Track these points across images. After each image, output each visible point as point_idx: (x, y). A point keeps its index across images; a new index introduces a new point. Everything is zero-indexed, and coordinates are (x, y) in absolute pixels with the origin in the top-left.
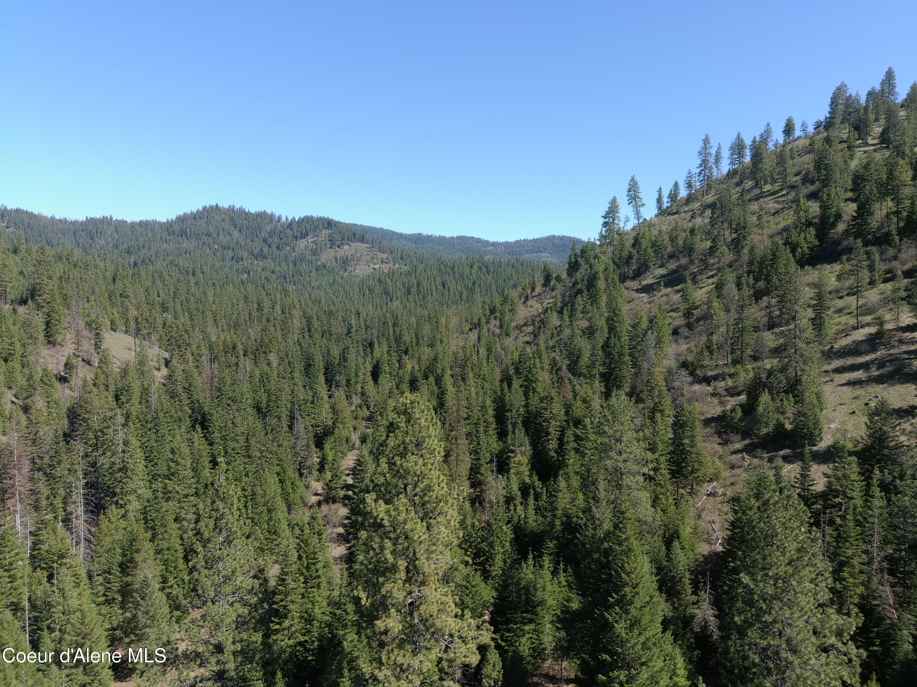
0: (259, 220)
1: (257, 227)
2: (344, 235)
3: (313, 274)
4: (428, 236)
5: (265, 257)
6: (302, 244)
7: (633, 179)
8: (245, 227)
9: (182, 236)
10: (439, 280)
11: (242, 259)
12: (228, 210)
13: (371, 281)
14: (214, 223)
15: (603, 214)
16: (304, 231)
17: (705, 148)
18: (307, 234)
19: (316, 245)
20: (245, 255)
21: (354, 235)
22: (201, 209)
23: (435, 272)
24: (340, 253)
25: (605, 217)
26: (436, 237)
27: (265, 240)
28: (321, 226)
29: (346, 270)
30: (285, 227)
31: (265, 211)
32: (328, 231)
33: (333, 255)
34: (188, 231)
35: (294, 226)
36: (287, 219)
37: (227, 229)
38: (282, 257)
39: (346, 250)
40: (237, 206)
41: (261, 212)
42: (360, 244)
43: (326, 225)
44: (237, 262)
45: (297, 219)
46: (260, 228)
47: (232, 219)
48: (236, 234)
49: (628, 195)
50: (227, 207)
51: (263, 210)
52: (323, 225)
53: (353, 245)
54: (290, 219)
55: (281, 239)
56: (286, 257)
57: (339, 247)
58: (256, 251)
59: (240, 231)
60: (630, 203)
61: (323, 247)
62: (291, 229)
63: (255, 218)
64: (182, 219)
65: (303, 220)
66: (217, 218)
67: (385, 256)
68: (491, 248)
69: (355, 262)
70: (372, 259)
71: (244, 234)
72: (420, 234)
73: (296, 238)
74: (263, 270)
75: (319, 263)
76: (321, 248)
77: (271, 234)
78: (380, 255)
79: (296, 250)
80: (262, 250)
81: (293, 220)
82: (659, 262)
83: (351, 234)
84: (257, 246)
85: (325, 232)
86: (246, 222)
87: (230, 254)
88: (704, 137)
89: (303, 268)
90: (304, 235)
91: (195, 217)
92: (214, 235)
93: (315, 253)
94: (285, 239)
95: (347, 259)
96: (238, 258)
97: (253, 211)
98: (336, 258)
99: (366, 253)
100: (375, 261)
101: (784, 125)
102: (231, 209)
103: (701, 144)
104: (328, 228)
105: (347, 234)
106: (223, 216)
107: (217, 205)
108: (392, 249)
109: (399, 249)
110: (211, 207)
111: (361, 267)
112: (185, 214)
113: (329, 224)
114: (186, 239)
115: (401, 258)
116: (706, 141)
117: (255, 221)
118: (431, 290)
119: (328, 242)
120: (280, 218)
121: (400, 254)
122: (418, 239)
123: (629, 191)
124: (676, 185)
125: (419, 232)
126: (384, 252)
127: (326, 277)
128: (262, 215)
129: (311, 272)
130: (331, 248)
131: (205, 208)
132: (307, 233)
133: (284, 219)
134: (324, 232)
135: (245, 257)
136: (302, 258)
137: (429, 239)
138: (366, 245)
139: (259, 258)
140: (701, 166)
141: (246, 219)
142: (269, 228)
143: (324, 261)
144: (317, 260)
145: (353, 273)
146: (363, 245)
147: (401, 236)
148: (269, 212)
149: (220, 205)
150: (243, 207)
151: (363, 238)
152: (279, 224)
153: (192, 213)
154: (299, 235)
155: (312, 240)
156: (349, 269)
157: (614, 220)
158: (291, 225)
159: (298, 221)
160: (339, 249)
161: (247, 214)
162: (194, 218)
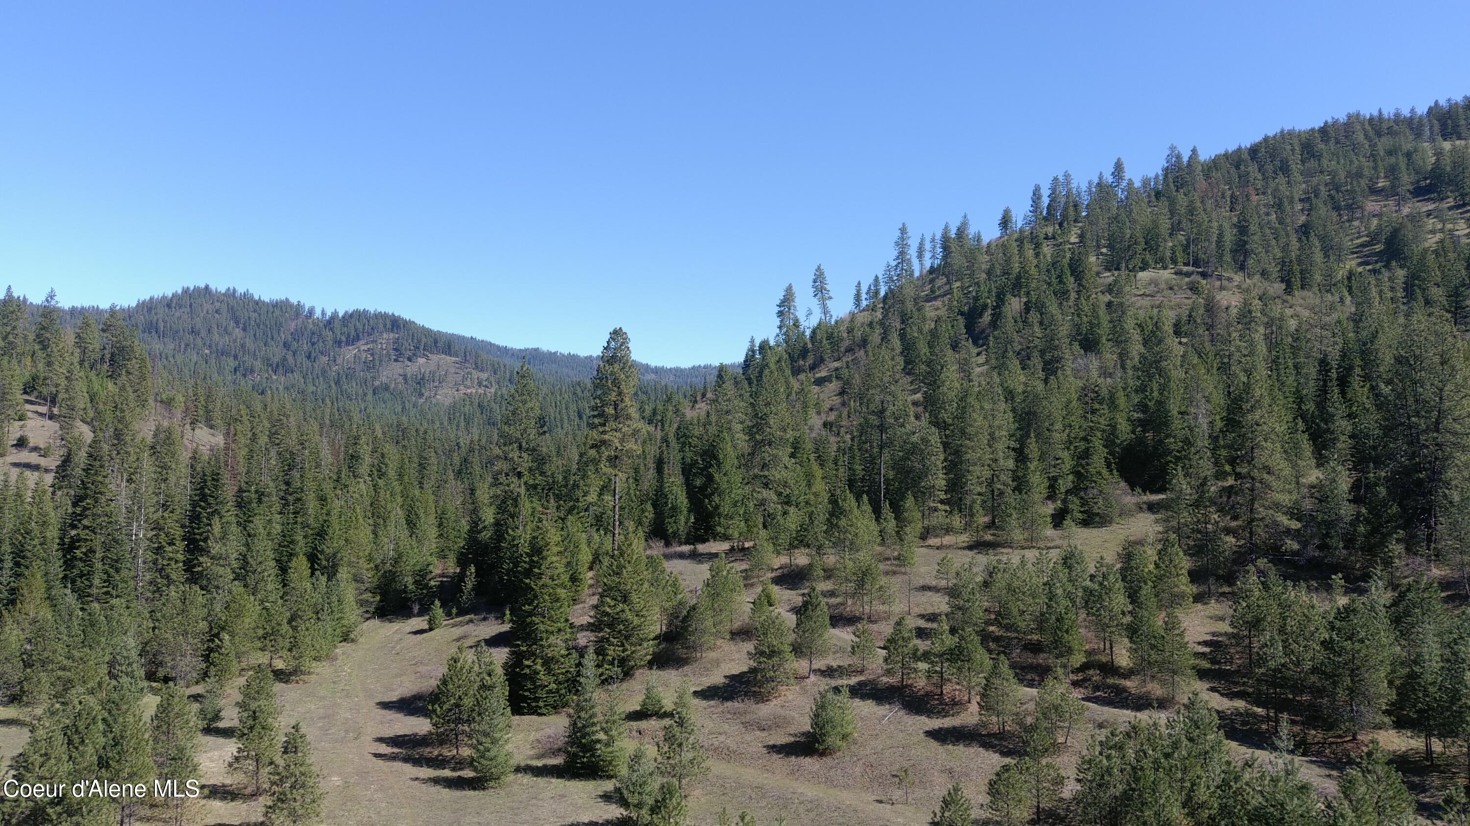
0: (277, 312)
1: (273, 323)
2: (419, 341)
3: (370, 397)
4: (550, 353)
5: (289, 370)
6: (349, 353)
7: (819, 269)
8: (253, 323)
9: (150, 333)
10: (573, 407)
11: (252, 371)
12: (224, 295)
13: (468, 407)
14: (202, 315)
15: (778, 302)
16: (353, 333)
17: (902, 239)
18: (358, 338)
19: (372, 355)
20: (258, 364)
21: (436, 342)
22: (180, 291)
23: (566, 396)
24: (412, 369)
25: (779, 306)
26: (563, 355)
27: (286, 345)
28: (381, 326)
29: (421, 395)
30: (321, 325)
31: (287, 299)
32: (392, 335)
33: (401, 371)
34: (161, 325)
35: (337, 325)
36: (323, 313)
37: (224, 324)
38: (317, 370)
39: (421, 364)
40: (241, 290)
41: (282, 302)
42: (443, 356)
43: (389, 326)
44: (244, 375)
45: (340, 315)
46: (279, 325)
47: (232, 310)
48: (238, 332)
49: (813, 287)
50: (223, 291)
51: (283, 298)
52: (385, 326)
53: (434, 358)
54: (329, 314)
55: (313, 344)
56: (324, 372)
57: (410, 359)
58: (276, 360)
59: (244, 330)
60: (815, 295)
61: (385, 359)
62: (331, 329)
63: (271, 309)
64: (148, 307)
65: (351, 315)
66: (207, 306)
67: (484, 376)
68: (653, 376)
69: (436, 384)
70: (464, 379)
71: (252, 333)
72: (537, 350)
73: (338, 343)
74: (287, 388)
75: (377, 383)
76: (381, 361)
77: (297, 335)
78: (476, 374)
79: (339, 361)
80: (284, 359)
81: (335, 315)
82: (836, 354)
83: (430, 341)
84: (276, 353)
85: (387, 337)
86: (255, 315)
87: (232, 363)
88: (901, 226)
89: (353, 388)
90: (352, 340)
91: (170, 303)
92: (203, 333)
93: (369, 366)
94: (321, 344)
95: (422, 379)
96: (246, 370)
97: (266, 299)
98: (405, 377)
99: (453, 370)
100: (468, 383)
101: (1000, 217)
102: (231, 294)
103: (898, 233)
104: (392, 331)
105: (424, 340)
106: (217, 305)
107: (207, 287)
108: (496, 366)
109: (507, 367)
110: (197, 289)
111: (445, 391)
112: (151, 299)
113: (395, 323)
114: (156, 337)
115: (510, 380)
116: (903, 230)
117: (270, 315)
118: (562, 420)
119: (392, 353)
120: (311, 311)
121: (508, 376)
122: (534, 356)
123: (815, 282)
124: (877, 279)
125: (535, 346)
126: (482, 370)
127: (389, 404)
128: (282, 306)
129: (365, 395)
130: (396, 360)
131: (186, 291)
132: (358, 336)
133: (318, 314)
134: (385, 336)
135: (257, 369)
136: (350, 375)
137: (553, 358)
138: (453, 359)
139: (281, 370)
140: (898, 258)
141: (255, 311)
142: (293, 326)
143: (384, 379)
144: (374, 378)
145: (434, 401)
146: (448, 358)
147: (505, 351)
148: (294, 301)
149: (213, 287)
150: (251, 291)
151: (449, 347)
152: (310, 321)
153: (164, 297)
154: (344, 339)
155: (366, 347)
156: (427, 394)
157: (789, 309)
158: (330, 322)
159: (343, 317)
160: (409, 363)
161: (257, 303)
162: (169, 306)
